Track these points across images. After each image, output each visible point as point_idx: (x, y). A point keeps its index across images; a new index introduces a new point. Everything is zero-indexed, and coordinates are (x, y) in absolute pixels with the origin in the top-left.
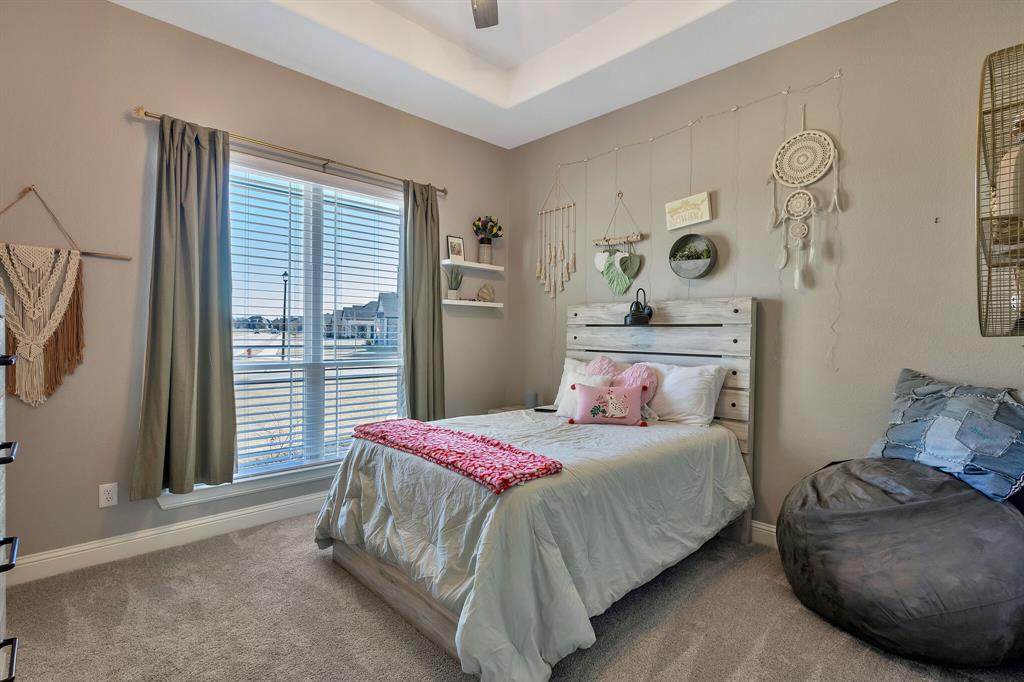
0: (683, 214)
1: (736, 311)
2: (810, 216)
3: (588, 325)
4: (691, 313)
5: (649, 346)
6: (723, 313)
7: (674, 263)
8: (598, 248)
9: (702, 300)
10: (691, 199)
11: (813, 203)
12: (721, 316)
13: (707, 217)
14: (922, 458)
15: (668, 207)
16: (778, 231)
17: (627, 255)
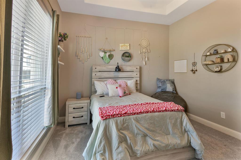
0: (124, 47)
1: (137, 68)
2: (146, 52)
3: (99, 71)
4: (128, 69)
5: (118, 76)
6: (134, 69)
7: (123, 58)
8: (100, 51)
9: (130, 66)
10: (126, 44)
11: (147, 51)
12: (133, 69)
13: (129, 49)
14: (167, 90)
15: (121, 45)
16: (141, 54)
17: (110, 54)
